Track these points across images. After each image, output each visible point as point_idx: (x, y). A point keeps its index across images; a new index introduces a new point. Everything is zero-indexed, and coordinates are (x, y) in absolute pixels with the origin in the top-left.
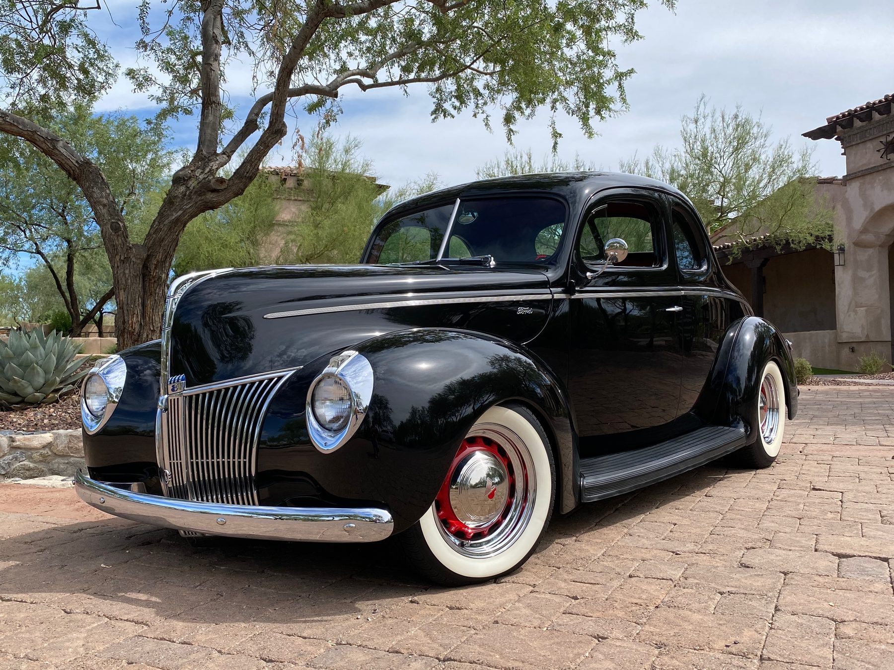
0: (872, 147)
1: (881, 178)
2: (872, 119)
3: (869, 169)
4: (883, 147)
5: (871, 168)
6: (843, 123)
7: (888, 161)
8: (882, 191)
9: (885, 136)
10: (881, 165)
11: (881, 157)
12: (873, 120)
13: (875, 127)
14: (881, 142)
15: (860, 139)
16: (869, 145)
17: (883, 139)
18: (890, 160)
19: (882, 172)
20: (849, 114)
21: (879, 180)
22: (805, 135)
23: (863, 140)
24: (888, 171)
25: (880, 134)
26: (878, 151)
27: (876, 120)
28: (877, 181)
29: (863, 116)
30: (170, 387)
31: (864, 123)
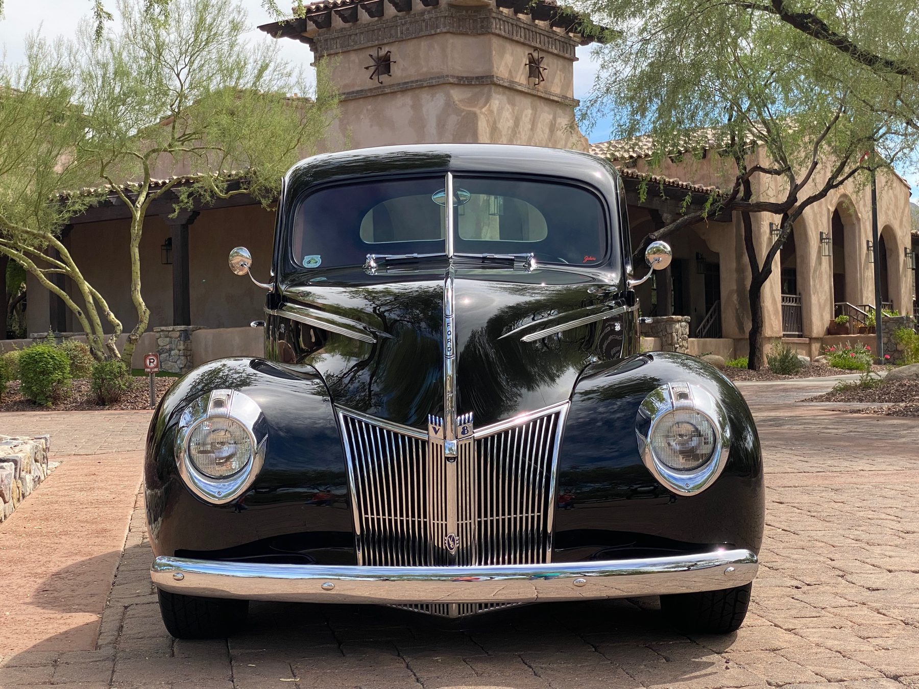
0: (357, 61)
1: (369, 107)
2: (357, 20)
3: (353, 92)
4: (372, 63)
5: (357, 92)
6: (319, 20)
7: (380, 85)
8: (371, 126)
9: (376, 48)
10: (371, 90)
11: (371, 78)
12: (359, 22)
13: (362, 33)
14: (371, 56)
15: (342, 47)
16: (353, 57)
17: (374, 52)
18: (381, 83)
19: (371, 99)
20: (326, 7)
21: (367, 110)
22: (263, 28)
23: (345, 49)
24: (380, 98)
25: (370, 44)
26: (367, 68)
27: (364, 22)
28: (365, 111)
29: (347, 14)
30: (460, 429)
31: (347, 25)
